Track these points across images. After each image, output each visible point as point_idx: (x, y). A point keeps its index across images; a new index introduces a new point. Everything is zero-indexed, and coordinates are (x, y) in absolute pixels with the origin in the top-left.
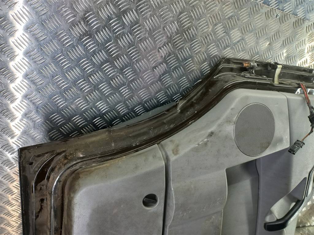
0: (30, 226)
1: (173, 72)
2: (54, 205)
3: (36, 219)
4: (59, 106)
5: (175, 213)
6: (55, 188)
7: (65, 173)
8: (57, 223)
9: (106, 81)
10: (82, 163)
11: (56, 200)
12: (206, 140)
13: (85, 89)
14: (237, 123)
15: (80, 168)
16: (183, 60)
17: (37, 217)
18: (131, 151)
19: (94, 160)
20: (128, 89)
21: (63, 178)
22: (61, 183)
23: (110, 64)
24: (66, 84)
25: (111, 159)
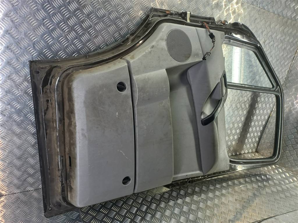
0: (40, 123)
1: (122, 18)
2: (57, 100)
3: (44, 116)
4: (49, 43)
5: (138, 93)
6: (57, 86)
7: (62, 75)
8: (61, 115)
9: (79, 24)
10: (73, 68)
11: (58, 95)
12: (150, 50)
13: (66, 30)
14: (167, 40)
15: (72, 72)
16: (127, 9)
17: (45, 114)
18: (104, 63)
19: (80, 67)
20: (94, 30)
21: (62, 79)
22: (61, 83)
23: (81, 11)
24: (52, 26)
25: (92, 67)
